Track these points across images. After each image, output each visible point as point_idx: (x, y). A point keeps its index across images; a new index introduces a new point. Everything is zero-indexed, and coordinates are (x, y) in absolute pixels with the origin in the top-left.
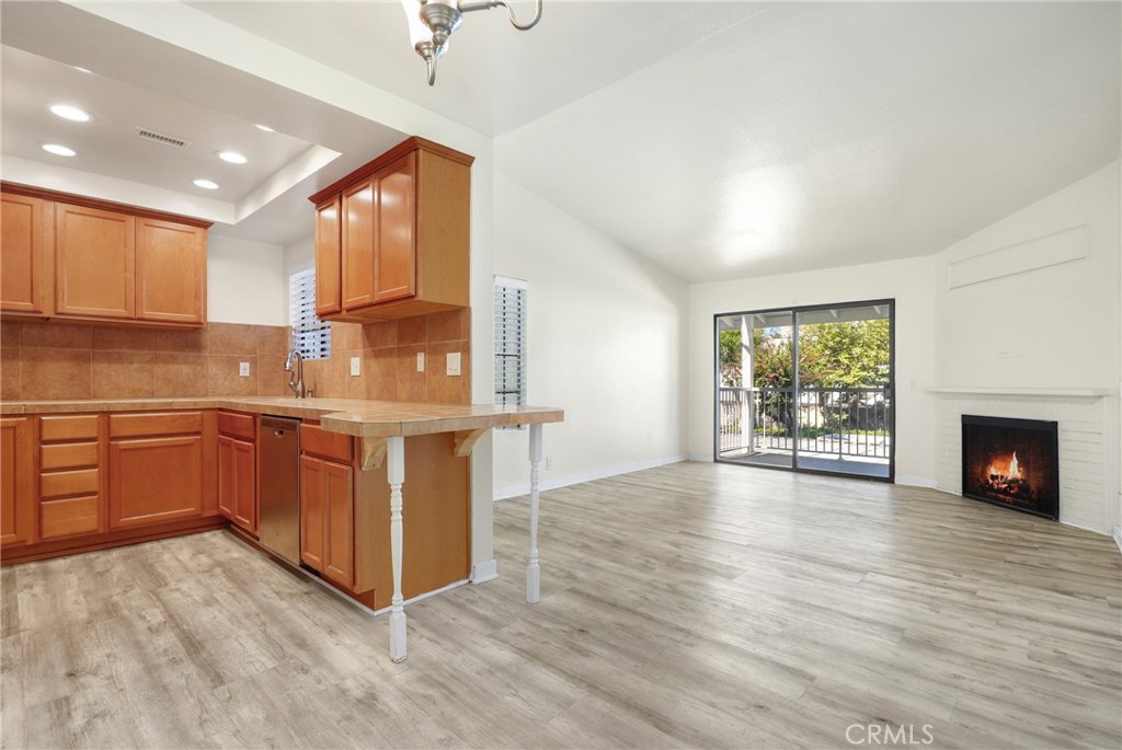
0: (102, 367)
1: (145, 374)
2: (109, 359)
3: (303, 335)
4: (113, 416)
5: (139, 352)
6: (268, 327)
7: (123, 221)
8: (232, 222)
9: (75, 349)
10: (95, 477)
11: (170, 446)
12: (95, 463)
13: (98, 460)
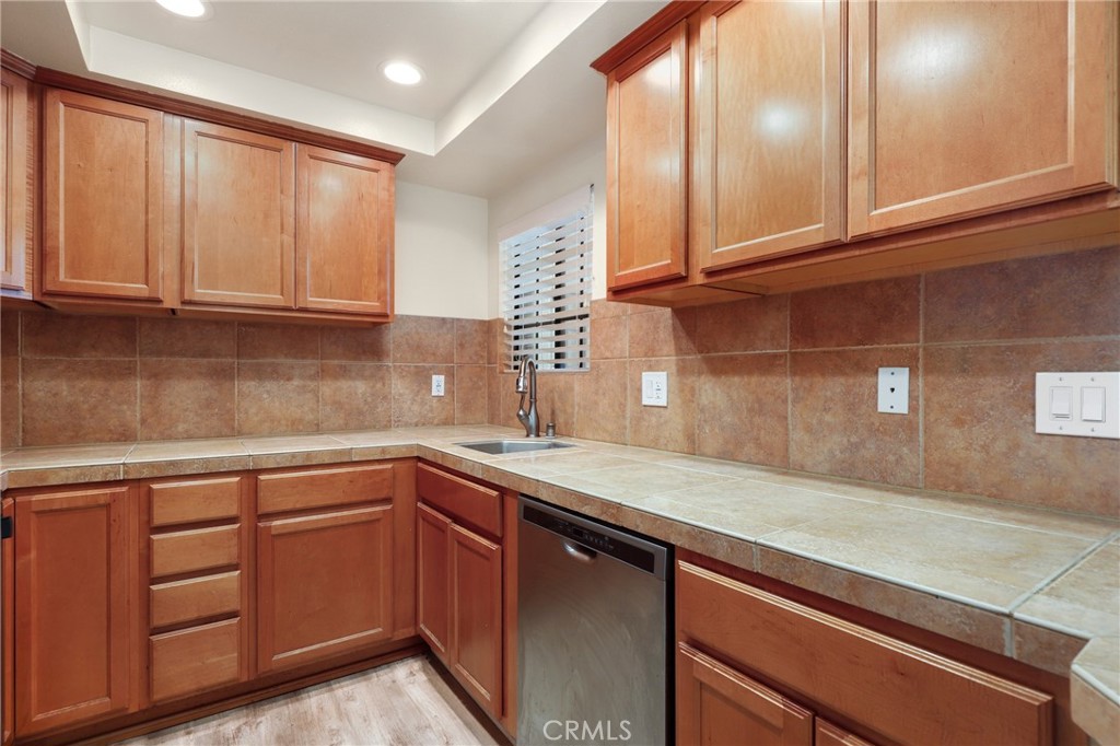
0: (249, 386)
1: (309, 395)
2: (260, 374)
3: (517, 332)
4: (262, 477)
5: (301, 362)
6: (468, 320)
7: (279, 151)
8: (431, 152)
9: (213, 360)
10: (236, 585)
11: (349, 525)
12: (234, 561)
13: (239, 557)
